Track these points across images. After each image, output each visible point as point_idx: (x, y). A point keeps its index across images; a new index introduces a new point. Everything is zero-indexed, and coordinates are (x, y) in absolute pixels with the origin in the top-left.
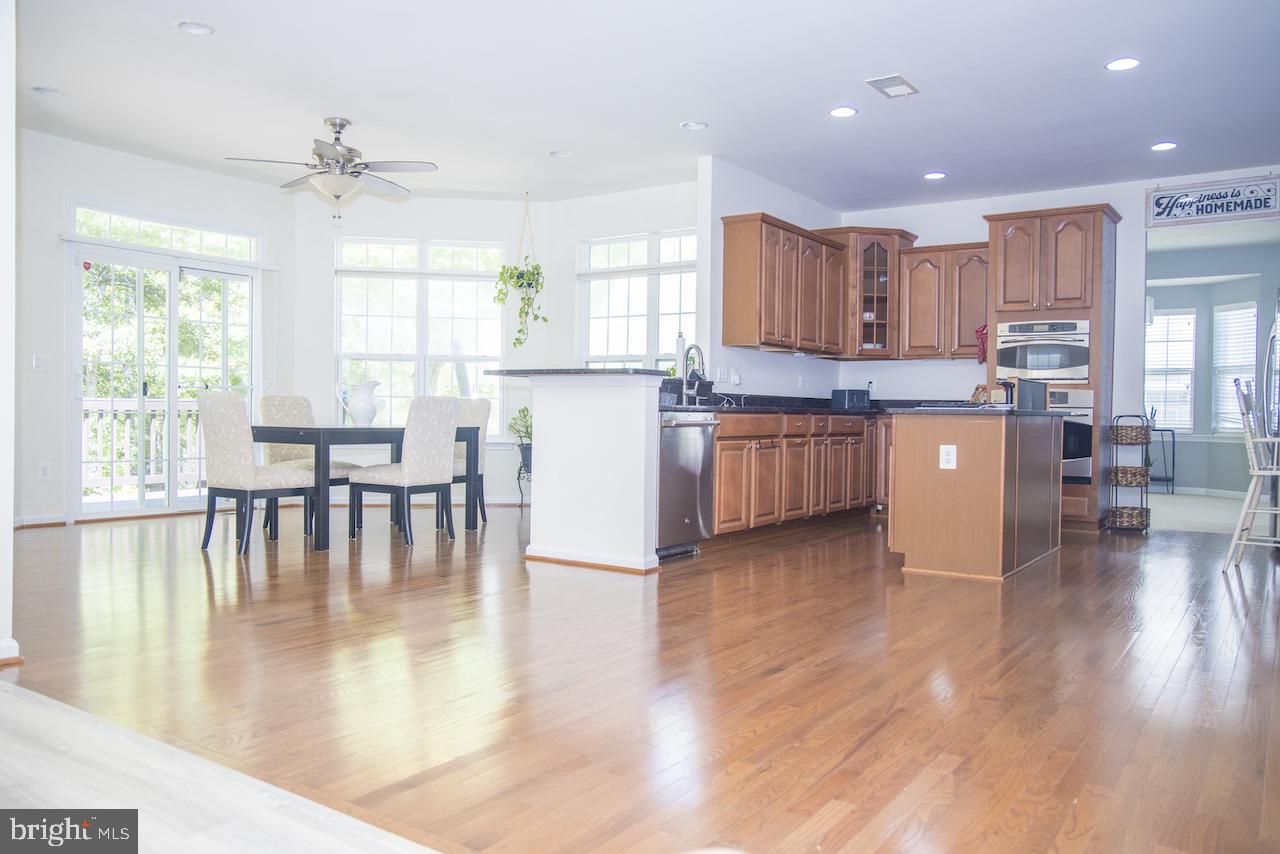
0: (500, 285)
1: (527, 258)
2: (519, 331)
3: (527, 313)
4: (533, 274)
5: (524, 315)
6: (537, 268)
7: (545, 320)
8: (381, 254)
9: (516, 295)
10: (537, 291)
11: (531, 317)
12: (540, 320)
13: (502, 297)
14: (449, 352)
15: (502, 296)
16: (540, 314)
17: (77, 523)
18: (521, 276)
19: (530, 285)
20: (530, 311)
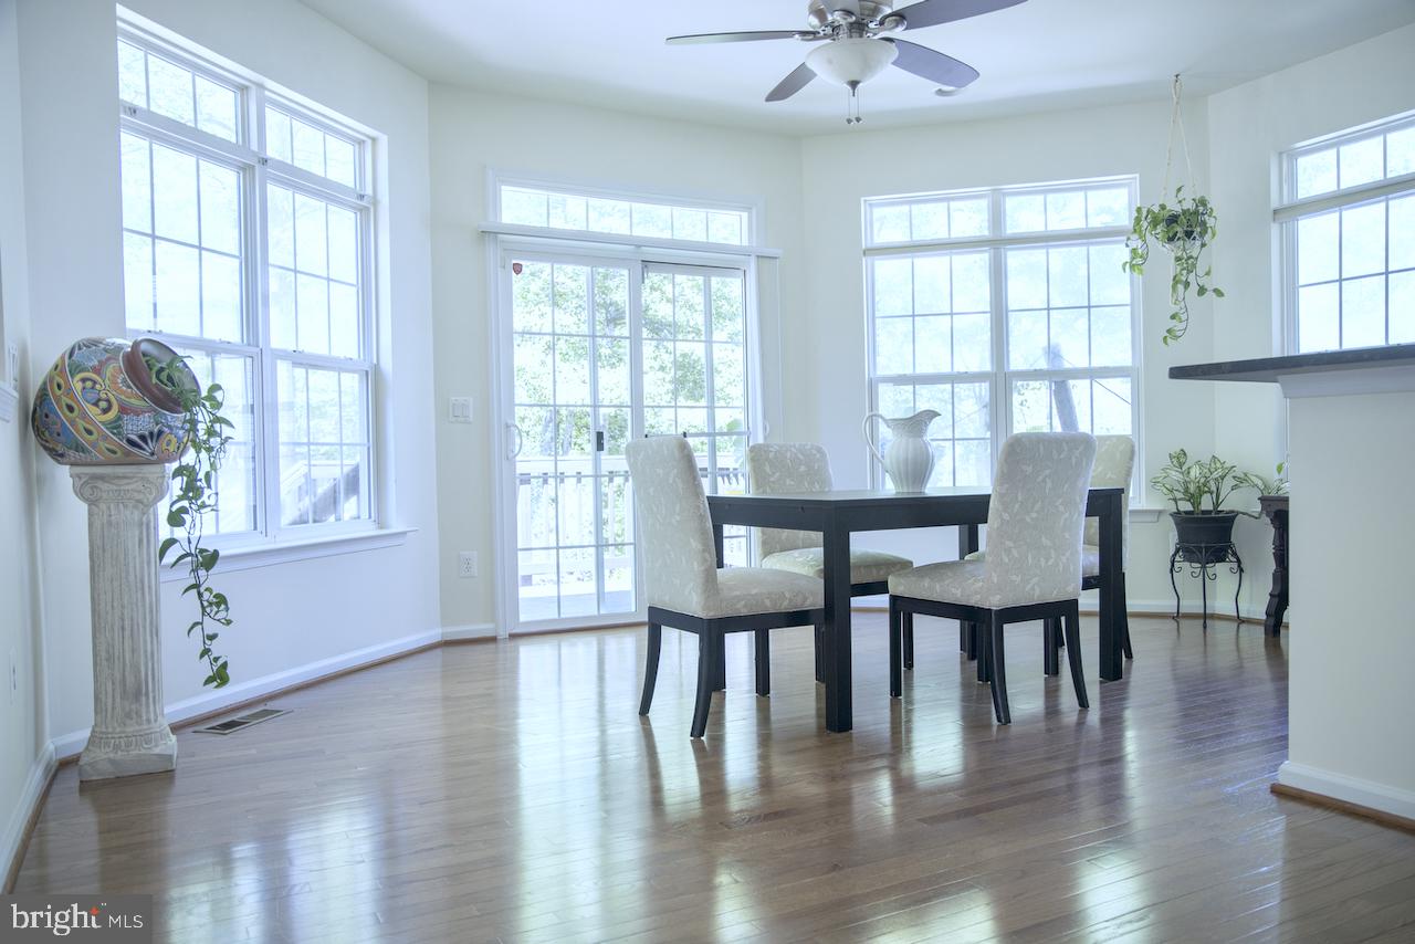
0: (1136, 243)
1: (1179, 190)
2: (1173, 317)
3: (1187, 284)
4: (1196, 213)
5: (1180, 287)
6: (1203, 202)
7: (1219, 293)
8: (932, 220)
9: (1164, 254)
10: (1203, 245)
11: (1194, 288)
12: (1210, 295)
13: (1137, 262)
14: (1043, 364)
15: (1139, 261)
16: (1209, 283)
17: (513, 636)
18: (1173, 220)
19: (1189, 234)
20: (1192, 278)
